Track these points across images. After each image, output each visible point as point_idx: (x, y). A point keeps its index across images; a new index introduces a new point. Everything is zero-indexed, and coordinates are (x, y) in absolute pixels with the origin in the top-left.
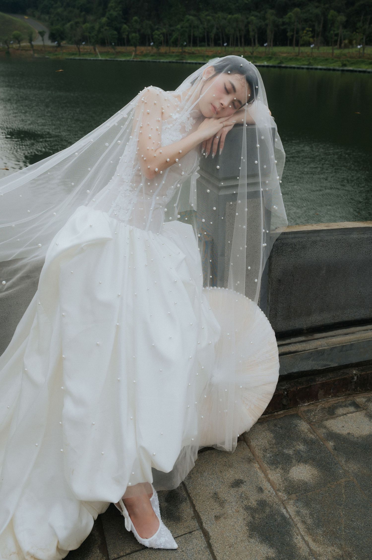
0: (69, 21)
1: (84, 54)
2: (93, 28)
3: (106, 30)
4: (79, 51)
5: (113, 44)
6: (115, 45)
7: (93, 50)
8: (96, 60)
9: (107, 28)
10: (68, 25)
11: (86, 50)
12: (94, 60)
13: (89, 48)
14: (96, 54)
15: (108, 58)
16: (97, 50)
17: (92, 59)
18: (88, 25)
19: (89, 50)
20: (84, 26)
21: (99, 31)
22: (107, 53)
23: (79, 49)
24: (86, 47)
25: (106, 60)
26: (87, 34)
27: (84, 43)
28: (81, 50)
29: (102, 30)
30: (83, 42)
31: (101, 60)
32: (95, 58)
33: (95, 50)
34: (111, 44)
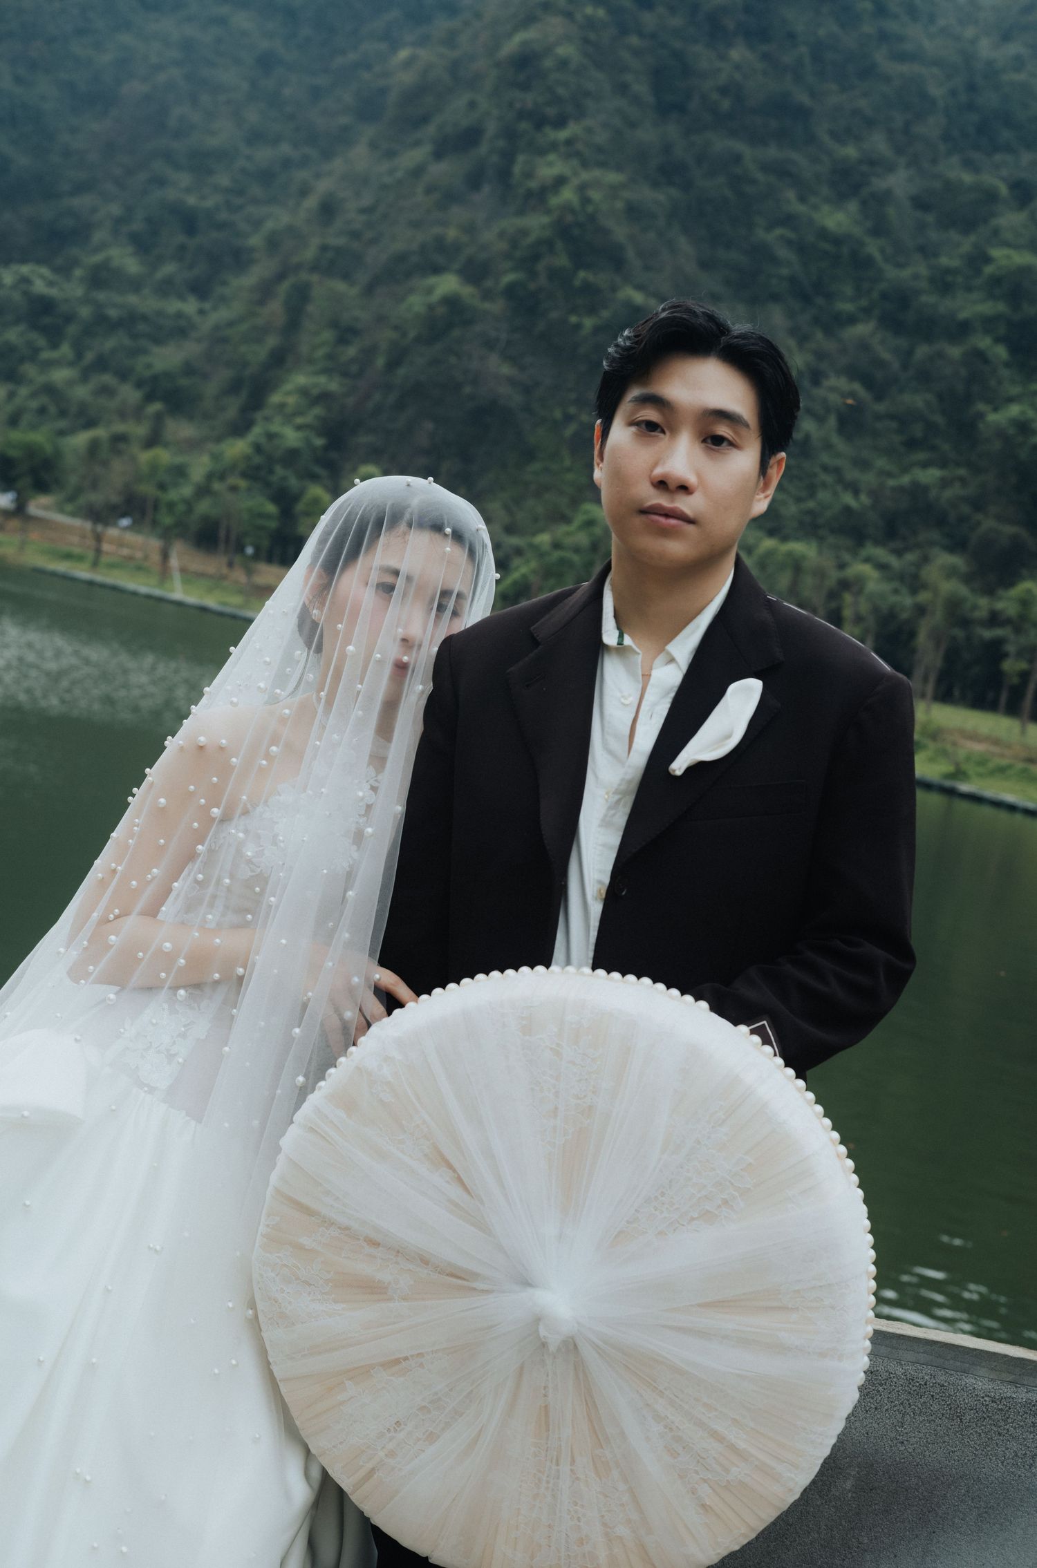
0: (90, 424)
1: (112, 566)
2: (180, 472)
3: (234, 489)
4: (98, 551)
5: (250, 550)
6: (256, 557)
7: (156, 557)
8: (160, 600)
9: (243, 483)
10: (81, 440)
11: (125, 552)
12: (149, 597)
13: (145, 543)
14: (164, 574)
15: (211, 602)
16: (174, 562)
17: (143, 590)
18: (164, 456)
19: (139, 555)
20: (145, 457)
21: (203, 491)
22: (217, 581)
23: (99, 538)
24: (131, 537)
25: (204, 610)
26: (147, 489)
27: (125, 522)
28: (106, 547)
29: (217, 486)
30: (123, 515)
31: (179, 604)
32: (157, 592)
33: (165, 556)
34: (240, 549)
